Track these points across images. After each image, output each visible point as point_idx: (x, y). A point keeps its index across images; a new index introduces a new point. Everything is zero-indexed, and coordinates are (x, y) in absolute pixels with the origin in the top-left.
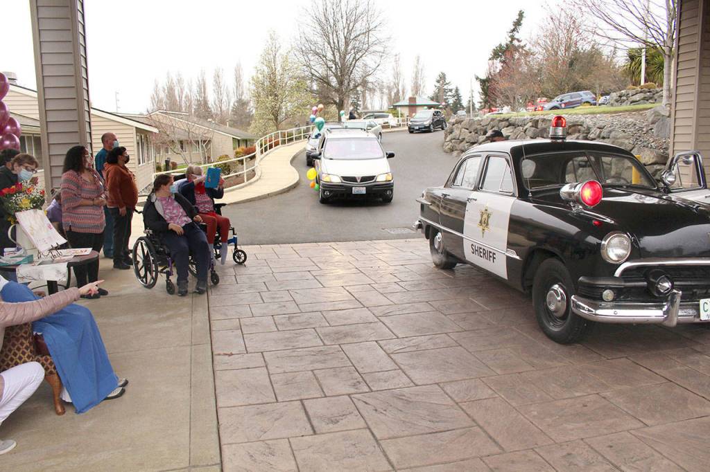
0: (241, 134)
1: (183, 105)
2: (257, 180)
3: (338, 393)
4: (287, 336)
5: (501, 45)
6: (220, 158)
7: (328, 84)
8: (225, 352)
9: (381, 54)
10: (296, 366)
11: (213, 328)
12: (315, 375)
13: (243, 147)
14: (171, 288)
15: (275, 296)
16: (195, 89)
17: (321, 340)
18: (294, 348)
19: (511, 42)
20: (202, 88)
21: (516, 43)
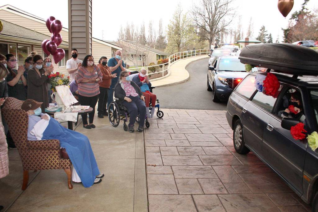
0: (161, 53)
1: (134, 37)
2: (169, 76)
3: (211, 193)
4: (184, 158)
5: (296, 12)
6: (150, 64)
7: (205, 29)
8: (152, 164)
9: (233, 15)
10: (188, 176)
11: (147, 151)
12: (198, 181)
13: (162, 59)
14: (126, 128)
15: (177, 136)
16: (140, 30)
17: (202, 162)
18: (188, 165)
19: (302, 10)
20: (143, 30)
21: (305, 11)
